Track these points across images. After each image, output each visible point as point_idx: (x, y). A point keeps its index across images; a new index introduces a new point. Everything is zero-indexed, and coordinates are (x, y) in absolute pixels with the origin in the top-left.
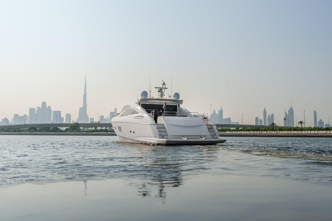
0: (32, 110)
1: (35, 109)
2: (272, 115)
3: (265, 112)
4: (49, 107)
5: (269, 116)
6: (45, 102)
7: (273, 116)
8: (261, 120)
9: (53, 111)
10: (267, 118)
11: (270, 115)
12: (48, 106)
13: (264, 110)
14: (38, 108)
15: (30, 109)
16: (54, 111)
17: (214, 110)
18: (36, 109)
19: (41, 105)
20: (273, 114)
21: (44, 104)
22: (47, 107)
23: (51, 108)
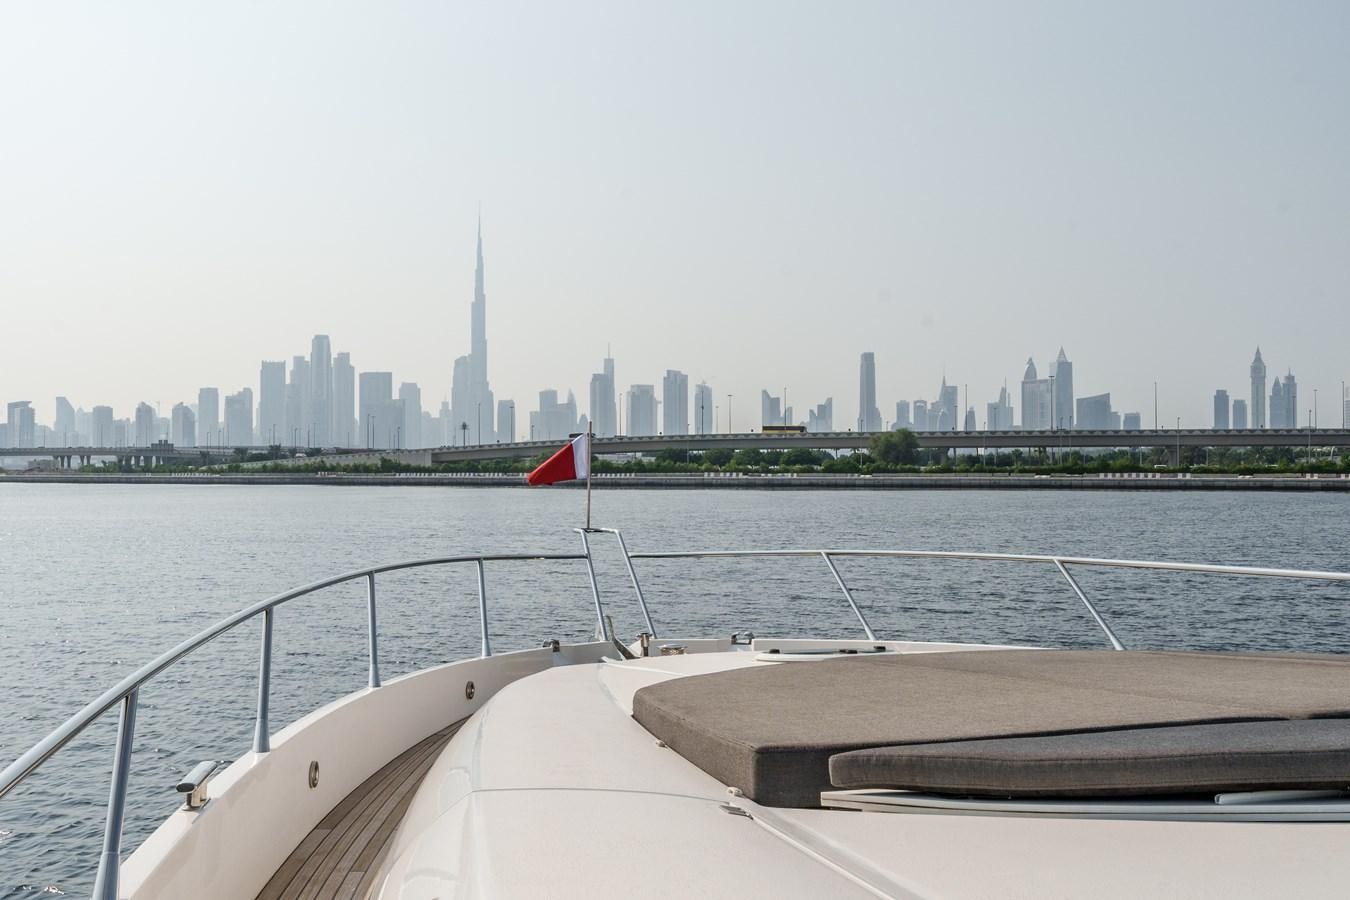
0: (271, 372)
1: (282, 365)
2: (1290, 379)
3: (1258, 370)
4: (344, 357)
5: (1277, 383)
6: (327, 337)
7: (1294, 385)
8: (1240, 406)
9: (361, 375)
10: (1269, 392)
11: (1282, 381)
12: (339, 355)
13: (1253, 358)
14: (299, 361)
15: (265, 365)
16: (365, 374)
17: (1031, 360)
18: (289, 367)
19: (310, 350)
20: (1293, 378)
21: (321, 343)
22: (334, 355)
23: (352, 363)
